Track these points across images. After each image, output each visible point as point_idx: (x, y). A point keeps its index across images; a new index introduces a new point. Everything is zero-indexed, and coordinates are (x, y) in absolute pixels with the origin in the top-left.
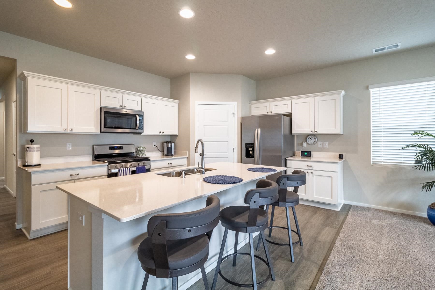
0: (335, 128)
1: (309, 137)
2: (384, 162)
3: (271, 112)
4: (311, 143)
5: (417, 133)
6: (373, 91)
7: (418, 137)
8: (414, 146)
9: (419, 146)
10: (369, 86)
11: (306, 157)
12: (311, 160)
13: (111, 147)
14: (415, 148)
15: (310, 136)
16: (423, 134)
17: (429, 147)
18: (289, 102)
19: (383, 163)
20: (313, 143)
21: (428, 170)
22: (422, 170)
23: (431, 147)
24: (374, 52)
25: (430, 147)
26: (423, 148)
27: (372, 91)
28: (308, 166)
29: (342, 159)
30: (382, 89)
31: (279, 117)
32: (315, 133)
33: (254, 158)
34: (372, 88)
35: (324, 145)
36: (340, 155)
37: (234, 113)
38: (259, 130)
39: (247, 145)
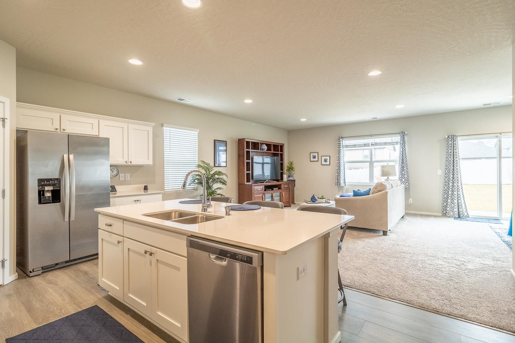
0: (148, 159)
2: (171, 189)
3: (64, 130)
6: (166, 130)
10: (164, 125)
11: (112, 193)
12: (117, 195)
15: (112, 168)
18: (95, 122)
19: (169, 190)
20: (114, 176)
24: (176, 100)
28: (135, 201)
29: (147, 190)
30: (171, 129)
31: (106, 141)
32: (129, 163)
33: (60, 202)
34: (165, 127)
35: (126, 177)
36: (145, 186)
37: (3, 120)
38: (71, 156)
39: (42, 182)
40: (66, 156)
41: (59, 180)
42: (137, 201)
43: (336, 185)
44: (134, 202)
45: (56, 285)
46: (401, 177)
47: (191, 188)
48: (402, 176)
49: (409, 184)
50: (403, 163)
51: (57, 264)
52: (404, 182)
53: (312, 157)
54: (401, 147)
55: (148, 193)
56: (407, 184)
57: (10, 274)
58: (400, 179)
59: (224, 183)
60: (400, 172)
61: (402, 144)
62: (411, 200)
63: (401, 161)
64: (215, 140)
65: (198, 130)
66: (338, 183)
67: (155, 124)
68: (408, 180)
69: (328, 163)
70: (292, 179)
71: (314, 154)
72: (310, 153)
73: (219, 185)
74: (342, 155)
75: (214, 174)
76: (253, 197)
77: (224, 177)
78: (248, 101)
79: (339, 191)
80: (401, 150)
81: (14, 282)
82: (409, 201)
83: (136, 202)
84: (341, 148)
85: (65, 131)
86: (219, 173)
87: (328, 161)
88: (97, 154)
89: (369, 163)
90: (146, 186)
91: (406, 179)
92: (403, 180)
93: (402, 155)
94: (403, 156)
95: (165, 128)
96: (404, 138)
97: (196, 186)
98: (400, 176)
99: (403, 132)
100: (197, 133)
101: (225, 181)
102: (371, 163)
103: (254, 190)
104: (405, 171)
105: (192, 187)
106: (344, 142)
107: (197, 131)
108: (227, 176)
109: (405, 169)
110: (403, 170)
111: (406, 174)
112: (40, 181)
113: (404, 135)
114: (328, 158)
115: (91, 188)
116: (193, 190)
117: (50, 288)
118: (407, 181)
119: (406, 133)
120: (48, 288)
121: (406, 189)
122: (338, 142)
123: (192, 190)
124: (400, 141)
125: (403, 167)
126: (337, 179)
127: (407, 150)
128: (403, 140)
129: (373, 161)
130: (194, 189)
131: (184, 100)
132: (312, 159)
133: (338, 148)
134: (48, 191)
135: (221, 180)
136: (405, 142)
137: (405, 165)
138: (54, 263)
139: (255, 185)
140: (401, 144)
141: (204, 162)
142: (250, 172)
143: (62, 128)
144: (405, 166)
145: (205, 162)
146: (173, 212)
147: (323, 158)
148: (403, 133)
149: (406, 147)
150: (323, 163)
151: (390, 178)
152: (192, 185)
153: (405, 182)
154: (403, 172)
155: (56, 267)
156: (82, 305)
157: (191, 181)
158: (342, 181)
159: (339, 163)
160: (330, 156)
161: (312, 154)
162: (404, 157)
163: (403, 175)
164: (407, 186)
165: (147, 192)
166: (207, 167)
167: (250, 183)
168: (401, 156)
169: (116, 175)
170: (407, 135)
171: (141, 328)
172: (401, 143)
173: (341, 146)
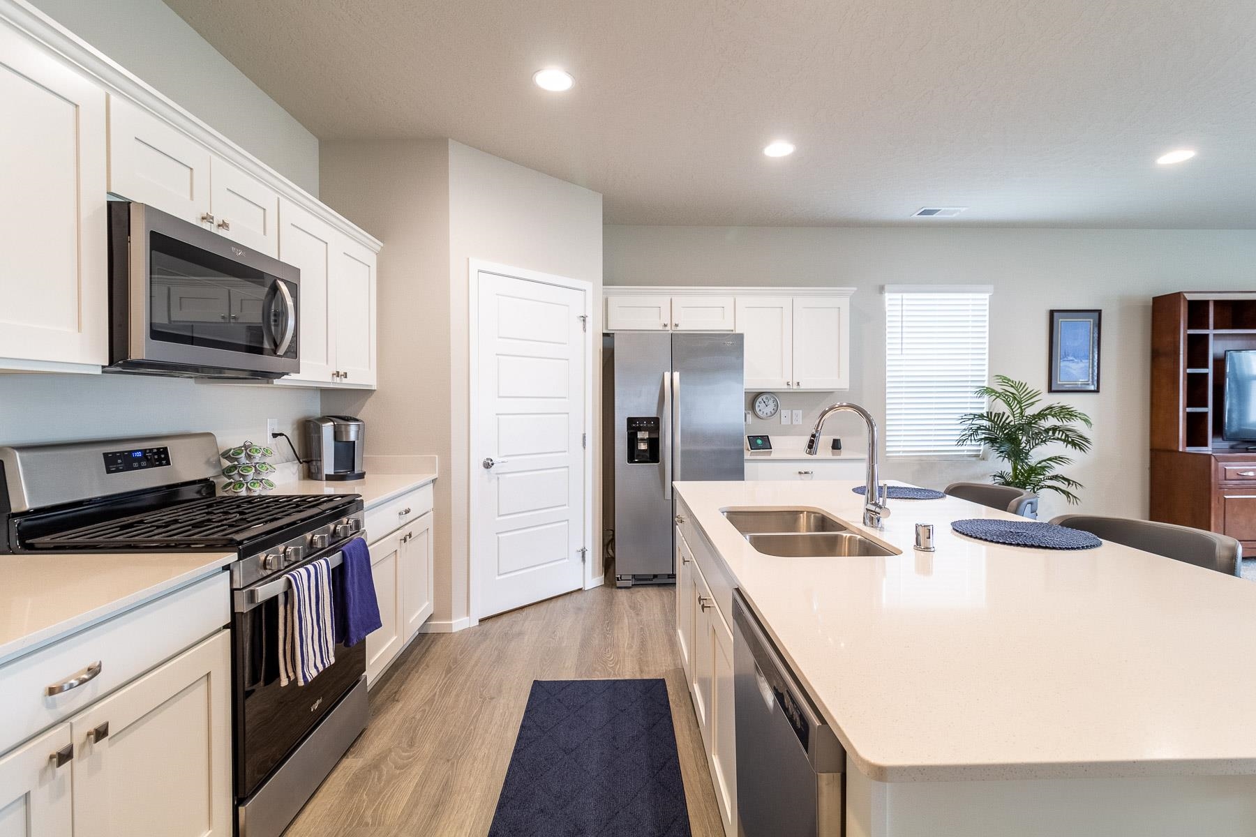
0: (839, 377)
1: (760, 399)
2: (904, 452)
3: (676, 325)
4: (765, 413)
6: (892, 300)
10: (887, 287)
11: (762, 450)
12: (773, 456)
13: (114, 454)
15: (764, 397)
18: (727, 301)
19: (901, 454)
20: (769, 414)
24: (915, 216)
27: (891, 297)
28: (800, 473)
29: (840, 449)
30: (906, 296)
31: (737, 341)
32: (795, 387)
33: (658, 462)
34: (890, 292)
35: (794, 417)
36: (834, 440)
37: (584, 319)
38: (676, 375)
39: (634, 425)
40: (667, 375)
41: (656, 421)
42: (806, 473)
44: (799, 475)
45: (638, 614)
47: (965, 453)
51: (655, 576)
55: (842, 456)
57: (594, 576)
59: (1077, 442)
64: (1052, 312)
65: (991, 287)
67: (855, 289)
73: (1055, 448)
75: (1041, 415)
76: (1213, 499)
77: (1077, 425)
78: (1176, 157)
81: (597, 589)
83: (803, 476)
85: (678, 328)
86: (1065, 412)
88: (721, 368)
90: (837, 440)
95: (887, 296)
97: (982, 448)
100: (987, 296)
101: (1081, 437)
103: (1221, 476)
105: (968, 451)
107: (987, 292)
108: (1086, 420)
112: (631, 421)
115: (708, 438)
116: (974, 459)
117: (628, 616)
120: (625, 615)
123: (969, 459)
130: (977, 456)
131: (939, 210)
134: (642, 440)
135: (1068, 433)
138: (653, 573)
139: (1223, 457)
141: (1005, 380)
142: (1209, 409)
143: (674, 324)
145: (1009, 380)
146: (802, 512)
152: (969, 442)
155: (655, 581)
156: (646, 669)
157: (964, 433)
165: (840, 455)
166: (1015, 392)
167: (1207, 450)
169: (773, 412)
171: (701, 773)
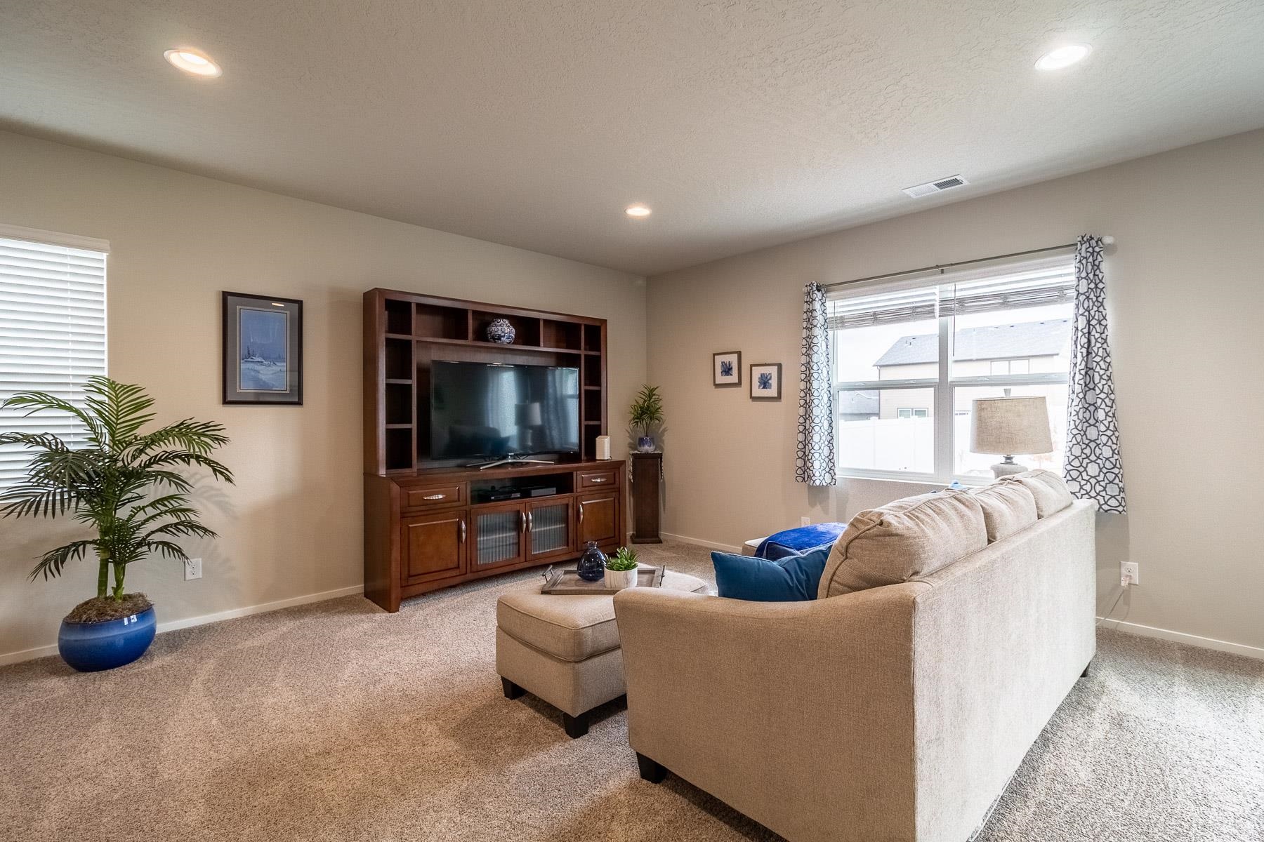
5: (22, 400)
7: (23, 413)
8: (16, 440)
9: (29, 439)
14: (20, 447)
16: (44, 402)
17: (58, 440)
21: (45, 512)
22: (26, 515)
23: (63, 441)
25: (62, 443)
26: (44, 445)
43: (800, 479)
46: (1078, 453)
48: (1087, 451)
49: (1122, 490)
50: (1088, 386)
52: (1093, 481)
53: (719, 369)
54: (1081, 311)
56: (1112, 490)
58: (1076, 463)
60: (1075, 432)
61: (1088, 298)
62: (1132, 570)
63: (1078, 377)
64: (225, 295)
66: (805, 473)
68: (1116, 471)
69: (772, 392)
70: (650, 452)
71: (726, 359)
72: (714, 355)
74: (819, 357)
79: (812, 504)
80: (1082, 323)
82: (1124, 571)
84: (818, 331)
87: (774, 382)
89: (933, 389)
91: (1108, 465)
92: (1093, 469)
93: (1084, 351)
94: (1088, 353)
96: (1096, 267)
98: (1077, 451)
99: (1092, 238)
102: (943, 389)
103: (405, 503)
104: (1103, 428)
106: (829, 304)
107: (108, 251)
109: (1101, 415)
110: (1092, 421)
111: (1104, 439)
113: (1097, 249)
114: (773, 371)
118: (1111, 476)
119: (1108, 240)
121: (1102, 517)
122: (806, 307)
124: (1075, 283)
125: (1092, 408)
126: (801, 454)
127: (1110, 322)
128: (1091, 276)
129: (949, 380)
132: (721, 379)
133: (807, 328)
136: (1101, 286)
137: (1103, 396)
140: (1082, 298)
142: (414, 426)
144: (1099, 401)
147: (757, 372)
148: (1093, 243)
149: (1109, 310)
150: (758, 392)
151: (1023, 460)
153: (1101, 478)
154: (1092, 433)
158: (818, 465)
159: (808, 391)
160: (780, 366)
161: (719, 359)
162: (1097, 359)
163: (1093, 445)
164: (1113, 502)
167: (412, 471)
168: (1079, 355)
170: (1111, 249)
172: (1083, 289)
173: (815, 322)
